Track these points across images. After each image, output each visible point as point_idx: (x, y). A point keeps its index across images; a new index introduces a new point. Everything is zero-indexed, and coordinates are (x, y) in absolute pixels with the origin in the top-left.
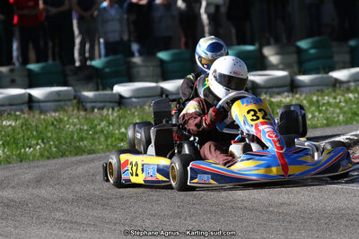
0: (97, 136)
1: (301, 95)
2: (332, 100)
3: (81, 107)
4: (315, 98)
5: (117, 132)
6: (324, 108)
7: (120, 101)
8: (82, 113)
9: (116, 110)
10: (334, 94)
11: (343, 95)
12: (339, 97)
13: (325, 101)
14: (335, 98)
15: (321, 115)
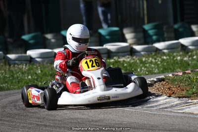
0: (14, 81)
1: (136, 57)
2: (153, 60)
3: (7, 63)
4: (144, 59)
5: (26, 78)
6: (148, 65)
7: (31, 60)
8: (7, 67)
9: (28, 65)
10: (155, 57)
11: (160, 57)
12: (158, 58)
13: (149, 61)
14: (155, 59)
15: (145, 69)
